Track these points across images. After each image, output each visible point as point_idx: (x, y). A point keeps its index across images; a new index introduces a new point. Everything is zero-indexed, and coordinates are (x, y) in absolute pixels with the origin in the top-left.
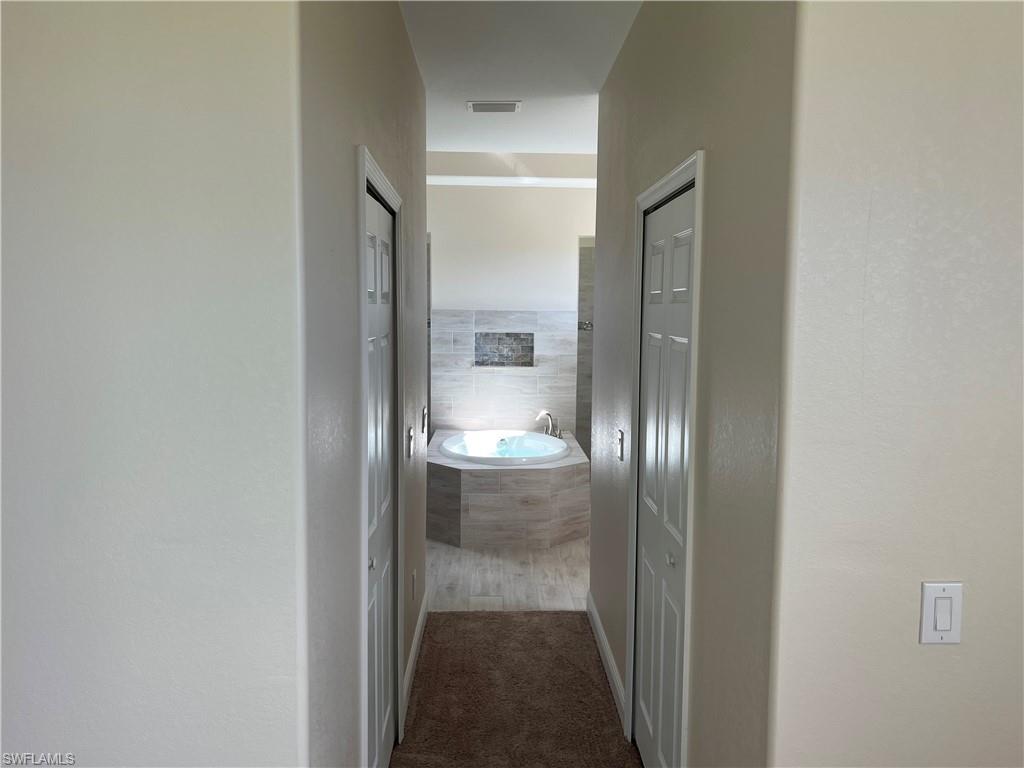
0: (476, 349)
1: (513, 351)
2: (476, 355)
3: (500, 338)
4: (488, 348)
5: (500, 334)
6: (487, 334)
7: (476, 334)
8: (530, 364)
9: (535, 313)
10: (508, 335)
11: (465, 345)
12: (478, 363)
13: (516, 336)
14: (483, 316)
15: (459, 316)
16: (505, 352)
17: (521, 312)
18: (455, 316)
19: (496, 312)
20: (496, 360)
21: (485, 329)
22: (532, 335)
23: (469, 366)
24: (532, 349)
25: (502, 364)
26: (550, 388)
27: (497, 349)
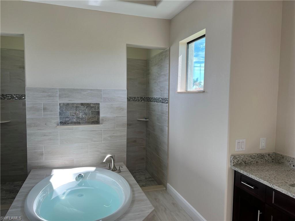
0: (60, 114)
1: (86, 114)
2: (60, 119)
3: (77, 107)
4: (68, 113)
5: (77, 104)
6: (68, 104)
7: (60, 104)
8: (97, 122)
9: (100, 91)
10: (82, 104)
11: (51, 111)
12: (63, 123)
13: (88, 105)
14: (64, 92)
15: (47, 92)
16: (80, 115)
17: (91, 90)
18: (43, 92)
19: (74, 89)
20: (75, 120)
21: (66, 101)
22: (99, 104)
23: (55, 125)
24: (98, 113)
25: (78, 123)
26: (110, 137)
27: (75, 114)
